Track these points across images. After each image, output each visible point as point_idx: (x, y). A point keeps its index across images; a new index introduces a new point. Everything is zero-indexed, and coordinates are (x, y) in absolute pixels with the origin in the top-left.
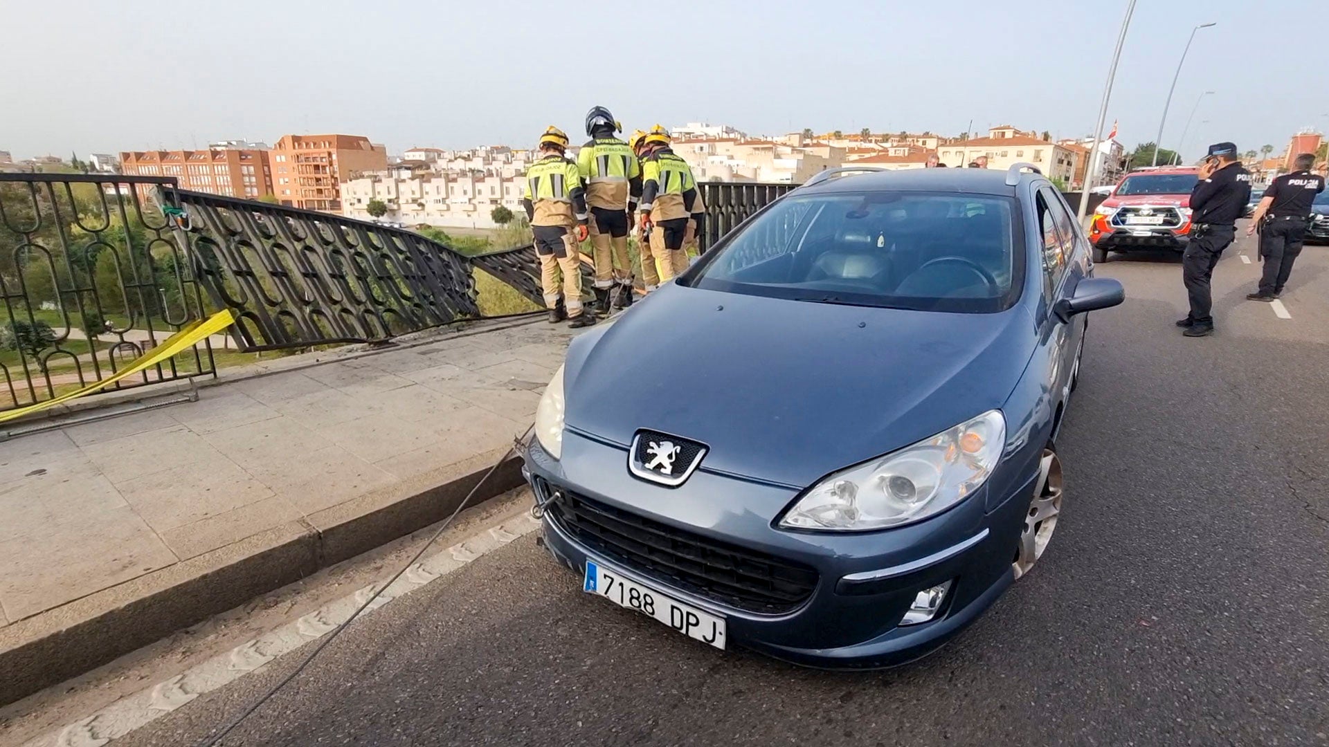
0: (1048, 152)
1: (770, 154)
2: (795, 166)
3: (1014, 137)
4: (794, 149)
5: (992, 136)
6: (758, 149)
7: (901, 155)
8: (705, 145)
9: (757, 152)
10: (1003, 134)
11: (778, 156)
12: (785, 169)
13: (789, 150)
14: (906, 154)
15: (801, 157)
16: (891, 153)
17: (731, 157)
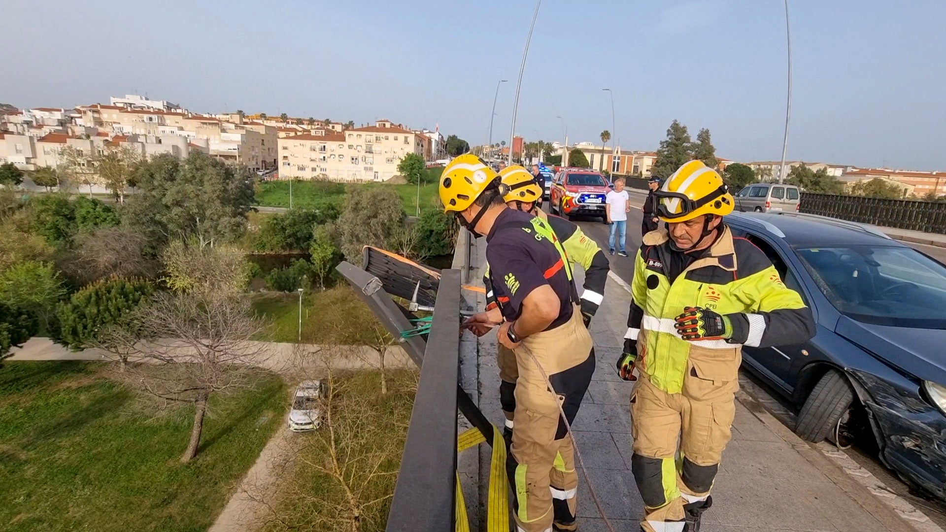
0: (412, 138)
1: (217, 129)
2: (240, 139)
3: (391, 127)
4: (236, 126)
5: (378, 126)
6: (206, 123)
7: (320, 135)
8: (155, 117)
9: (205, 126)
10: (384, 125)
11: (224, 131)
12: (231, 142)
13: (233, 126)
14: (324, 135)
15: (244, 132)
16: (313, 133)
17: (181, 129)
